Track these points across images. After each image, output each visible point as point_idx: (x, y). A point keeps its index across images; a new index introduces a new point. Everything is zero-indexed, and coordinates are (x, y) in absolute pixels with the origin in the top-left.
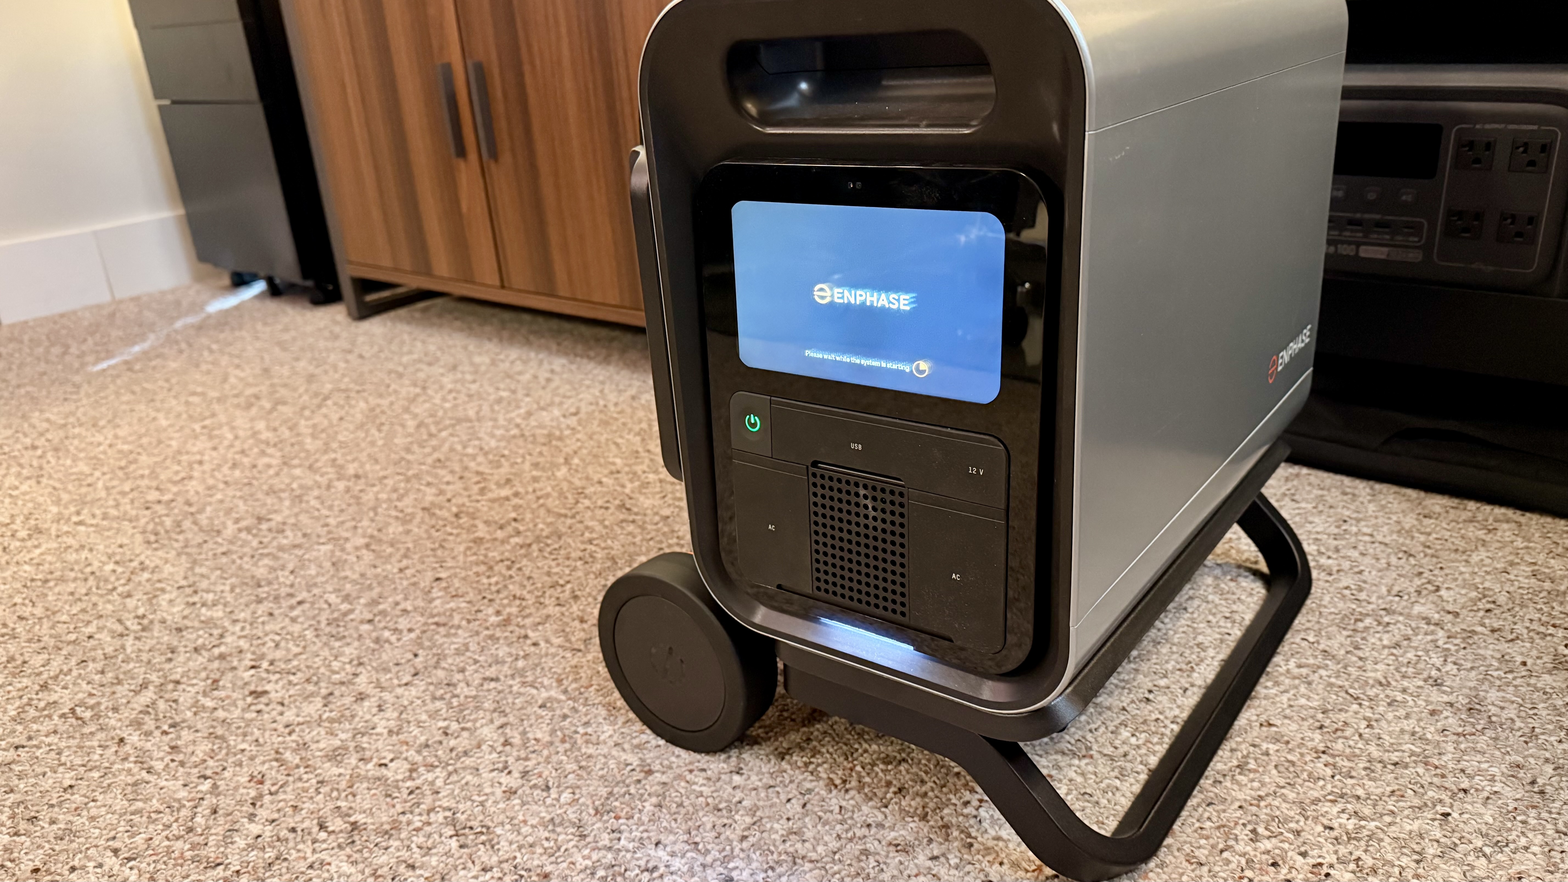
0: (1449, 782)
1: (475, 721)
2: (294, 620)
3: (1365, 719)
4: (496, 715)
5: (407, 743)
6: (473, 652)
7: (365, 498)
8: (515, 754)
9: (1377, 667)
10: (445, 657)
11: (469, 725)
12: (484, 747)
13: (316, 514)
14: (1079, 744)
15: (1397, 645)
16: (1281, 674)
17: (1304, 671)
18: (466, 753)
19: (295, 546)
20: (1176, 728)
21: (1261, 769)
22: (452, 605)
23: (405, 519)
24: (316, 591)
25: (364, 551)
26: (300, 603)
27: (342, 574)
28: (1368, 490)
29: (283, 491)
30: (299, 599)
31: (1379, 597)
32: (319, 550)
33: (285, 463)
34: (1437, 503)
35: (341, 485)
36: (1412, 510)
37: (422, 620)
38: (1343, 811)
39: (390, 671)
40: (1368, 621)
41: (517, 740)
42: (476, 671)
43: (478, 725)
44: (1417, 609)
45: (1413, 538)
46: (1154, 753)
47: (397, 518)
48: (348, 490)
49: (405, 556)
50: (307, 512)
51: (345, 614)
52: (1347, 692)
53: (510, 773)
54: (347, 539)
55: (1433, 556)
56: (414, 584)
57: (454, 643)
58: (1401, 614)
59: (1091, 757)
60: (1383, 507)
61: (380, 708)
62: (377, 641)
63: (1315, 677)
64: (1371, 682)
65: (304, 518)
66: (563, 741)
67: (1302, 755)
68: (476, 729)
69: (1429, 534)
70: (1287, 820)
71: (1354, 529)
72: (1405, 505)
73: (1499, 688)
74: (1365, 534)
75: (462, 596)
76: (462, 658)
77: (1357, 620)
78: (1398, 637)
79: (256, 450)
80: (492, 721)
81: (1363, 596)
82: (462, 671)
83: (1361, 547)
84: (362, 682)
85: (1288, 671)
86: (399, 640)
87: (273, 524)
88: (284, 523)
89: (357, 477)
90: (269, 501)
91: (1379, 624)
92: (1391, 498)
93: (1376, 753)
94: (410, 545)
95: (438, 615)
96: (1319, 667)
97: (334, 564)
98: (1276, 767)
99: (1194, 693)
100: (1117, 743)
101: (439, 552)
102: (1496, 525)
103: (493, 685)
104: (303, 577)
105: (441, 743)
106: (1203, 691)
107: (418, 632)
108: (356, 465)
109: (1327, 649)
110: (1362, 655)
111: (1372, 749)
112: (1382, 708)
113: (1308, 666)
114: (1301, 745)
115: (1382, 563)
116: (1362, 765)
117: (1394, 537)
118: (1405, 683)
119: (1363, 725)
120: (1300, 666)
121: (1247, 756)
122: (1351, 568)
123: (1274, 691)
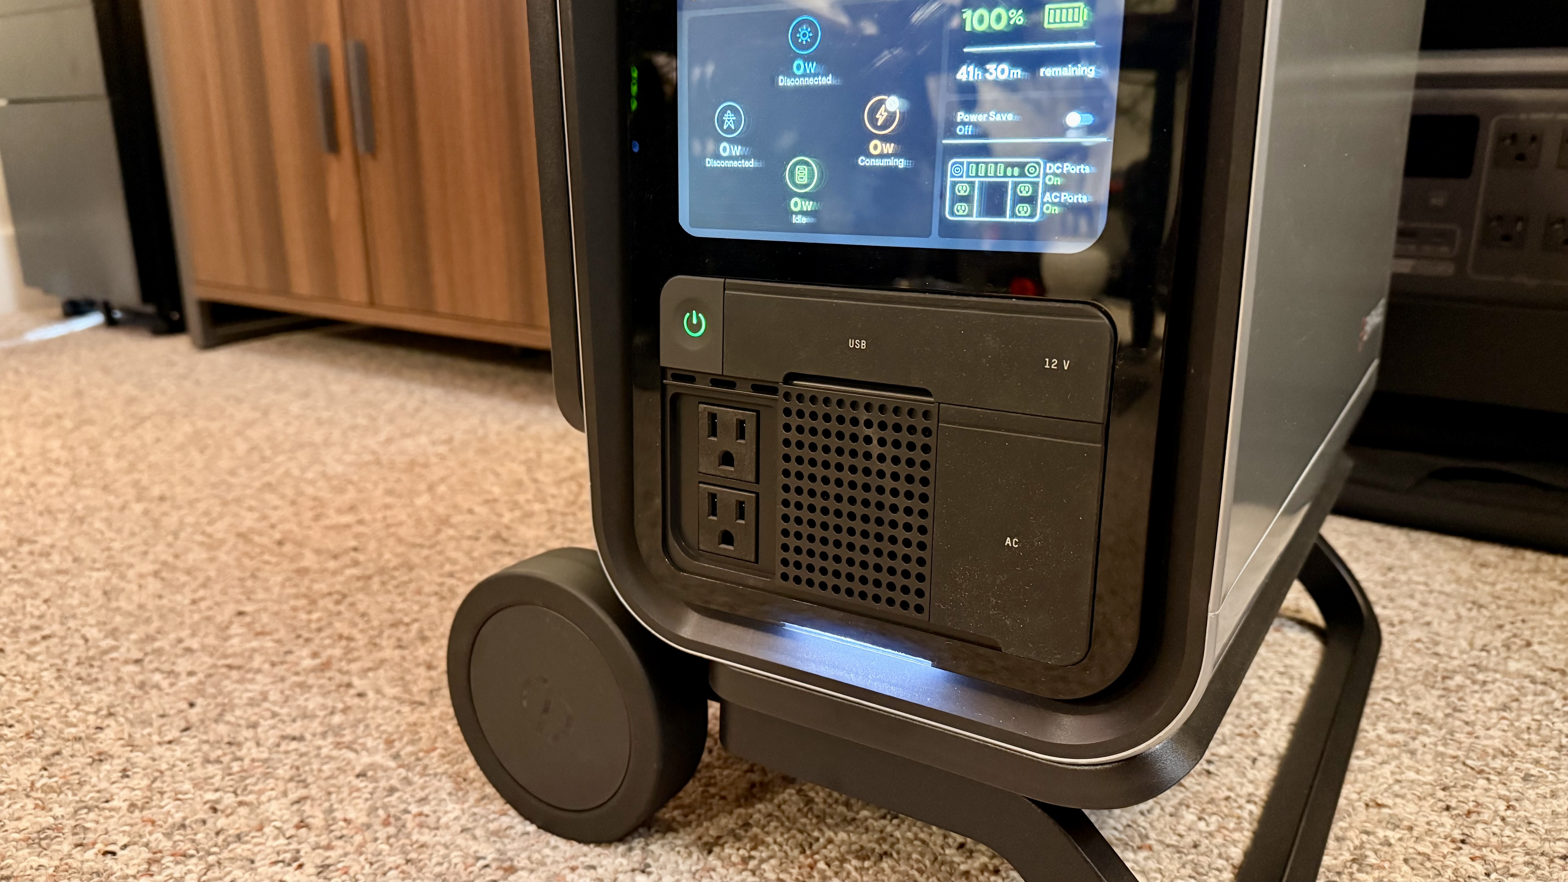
1: (261, 792)
2: (30, 658)
3: (1500, 797)
4: (291, 785)
5: (153, 823)
6: (274, 703)
7: (165, 521)
8: (313, 839)
9: (1491, 732)
10: (233, 707)
11: (251, 798)
12: (267, 830)
13: (99, 536)
14: (1129, 831)
15: (1505, 707)
16: (1372, 742)
17: (1400, 737)
18: (239, 838)
19: (59, 572)
20: (1257, 810)
21: (1386, 865)
22: (255, 644)
23: (212, 545)
24: (72, 624)
25: (151, 579)
26: (44, 638)
27: (114, 604)
28: (1402, 538)
29: (62, 511)
30: (46, 632)
31: (1462, 652)
32: (90, 577)
33: (74, 482)
34: (1489, 552)
35: (138, 508)
36: (1464, 559)
37: (209, 660)
39: (151, 725)
40: (1459, 679)
41: (318, 821)
42: (273, 727)
43: (264, 798)
44: (1513, 666)
45: (1476, 588)
46: (1234, 843)
47: (202, 544)
48: (146, 512)
49: (204, 586)
50: (86, 534)
51: (106, 652)
52: (1464, 764)
53: (301, 866)
54: (131, 566)
55: (1508, 608)
56: (208, 619)
57: (250, 691)
58: (1496, 671)
59: (1150, 848)
60: (1428, 555)
61: (125, 773)
62: (142, 686)
63: (1417, 745)
64: (1491, 751)
65: (80, 542)
66: (386, 823)
67: (1435, 845)
68: (260, 804)
69: (1493, 584)
71: (1403, 578)
72: (1454, 554)
74: (1418, 583)
75: (270, 633)
76: (256, 710)
77: (1444, 678)
78: (1502, 699)
79: (40, 468)
80: (285, 794)
81: (1441, 649)
82: (254, 726)
83: (1418, 596)
84: (107, 740)
85: (1379, 737)
86: (172, 685)
87: (37, 548)
88: (52, 546)
89: (162, 498)
90: (40, 521)
91: (1474, 682)
92: (1433, 547)
93: (1533, 844)
94: (212, 574)
95: (234, 655)
96: (1418, 733)
97: (105, 593)
98: (1406, 861)
99: (1266, 765)
100: (1181, 829)
101: (249, 583)
103: (294, 745)
104: (60, 607)
105: (204, 822)
106: (1276, 763)
107: (201, 676)
108: (164, 487)
109: (1419, 710)
110: (1467, 719)
111: (1525, 837)
112: (1517, 784)
113: (1402, 731)
114: (1429, 833)
115: (1451, 614)
116: (1521, 859)
117: (1454, 586)
118: (1534, 753)
119: (1502, 806)
120: (1392, 731)
121: (1362, 846)
122: (1415, 619)
123: (1369, 762)
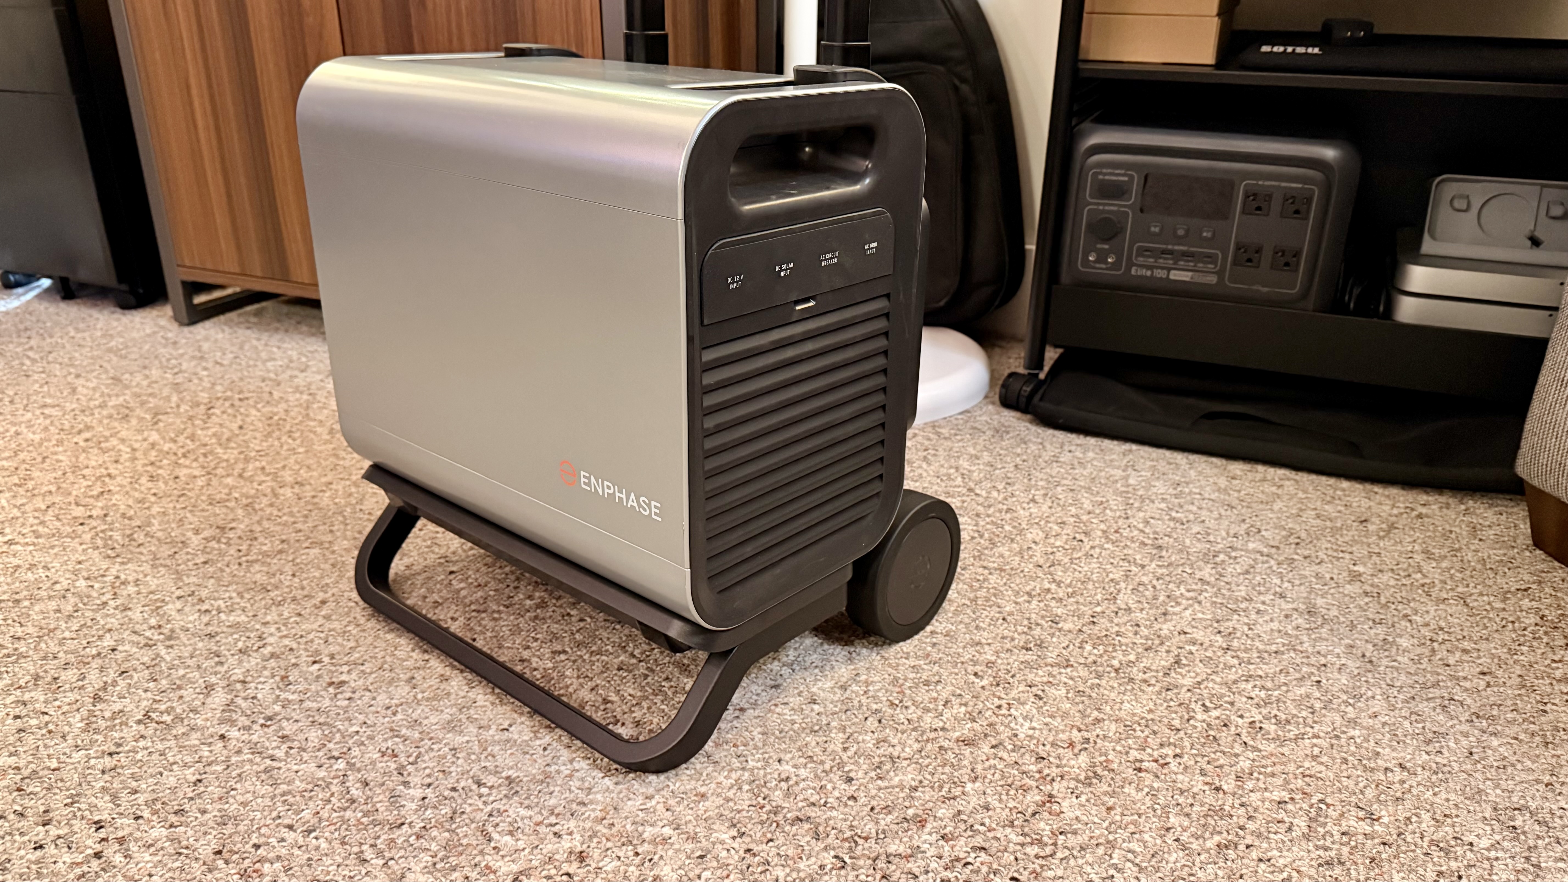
0: (1313, 660)
3: (1245, 624)
9: (1240, 587)
15: (1247, 572)
17: (1192, 594)
28: (1185, 460)
31: (1223, 539)
34: (1237, 468)
36: (1222, 475)
38: (1255, 686)
40: (1222, 557)
44: (1251, 546)
45: (1229, 495)
52: (1226, 607)
55: (1248, 507)
58: (1242, 550)
60: (1200, 473)
63: (1201, 598)
64: (1240, 598)
67: (1214, 652)
69: (1239, 491)
70: (1222, 696)
71: (1187, 490)
72: (1216, 471)
73: (1323, 597)
74: (1196, 493)
75: (485, 586)
76: (520, 637)
77: (1214, 556)
78: (1246, 567)
79: (166, 461)
81: (1211, 538)
83: (1196, 502)
87: (239, 532)
88: (252, 531)
89: (299, 483)
91: (1230, 558)
92: (1203, 465)
93: (1261, 647)
102: (1282, 483)
103: (563, 656)
110: (1227, 581)
111: (1257, 644)
112: (1253, 617)
113: (1194, 590)
114: (1211, 646)
115: (1215, 514)
116: (1255, 655)
117: (1217, 494)
118: (1262, 598)
119: (1246, 628)
120: (1188, 591)
121: (1178, 656)
122: (1196, 519)
123: (1178, 609)
